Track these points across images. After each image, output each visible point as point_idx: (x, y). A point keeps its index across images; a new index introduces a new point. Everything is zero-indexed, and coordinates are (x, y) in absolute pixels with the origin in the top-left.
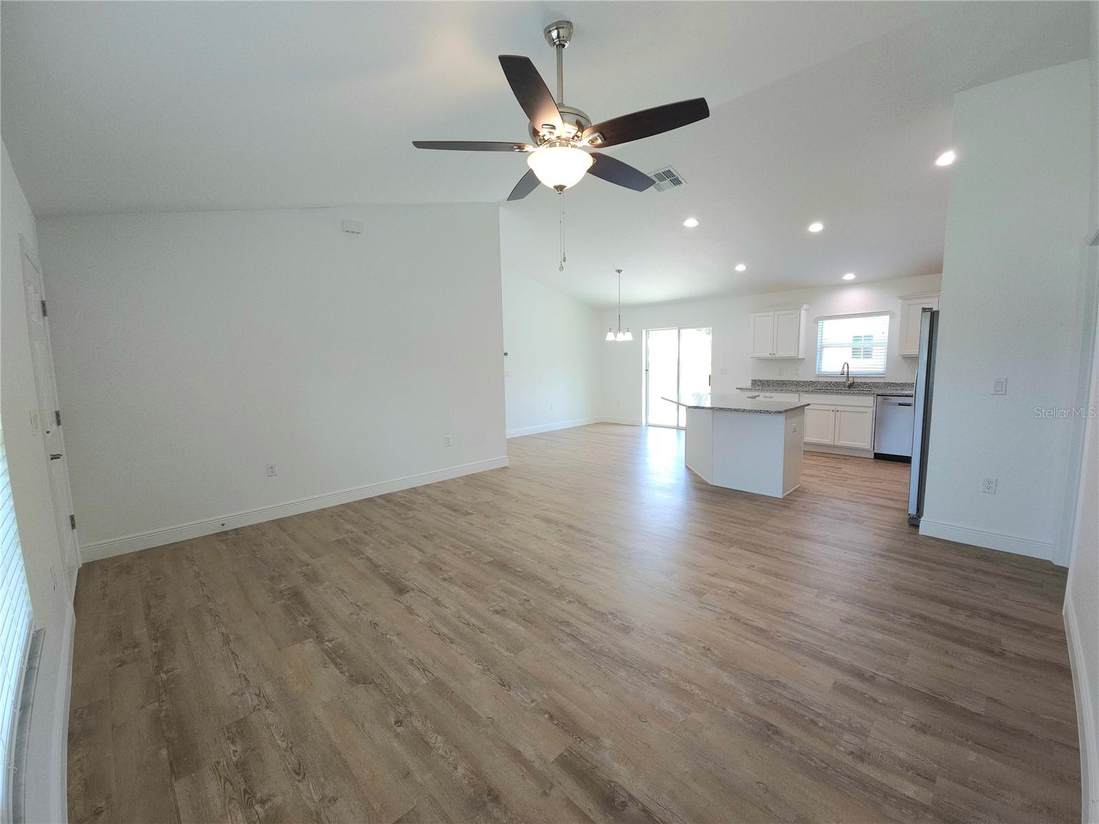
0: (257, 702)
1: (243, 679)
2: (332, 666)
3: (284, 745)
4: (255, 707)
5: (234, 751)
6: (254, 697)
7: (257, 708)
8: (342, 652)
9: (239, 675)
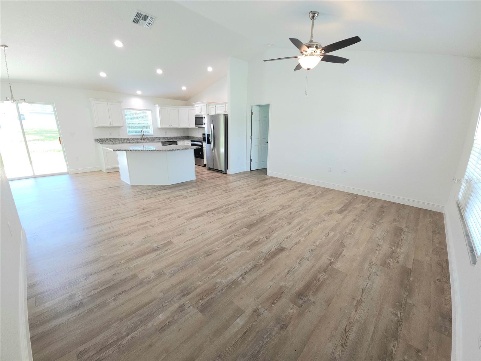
0: (373, 266)
1: (370, 277)
2: (343, 253)
3: (377, 252)
4: (375, 265)
5: (391, 261)
6: (372, 268)
7: (374, 264)
8: (334, 254)
9: (370, 280)
